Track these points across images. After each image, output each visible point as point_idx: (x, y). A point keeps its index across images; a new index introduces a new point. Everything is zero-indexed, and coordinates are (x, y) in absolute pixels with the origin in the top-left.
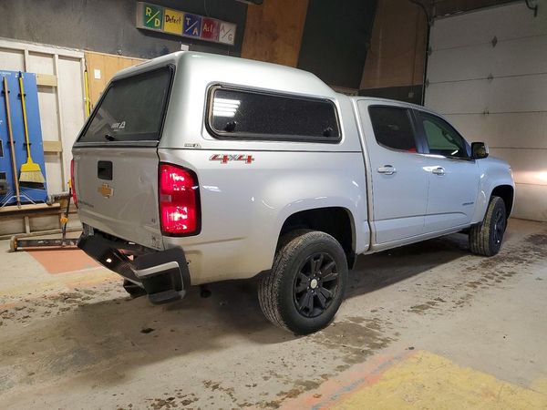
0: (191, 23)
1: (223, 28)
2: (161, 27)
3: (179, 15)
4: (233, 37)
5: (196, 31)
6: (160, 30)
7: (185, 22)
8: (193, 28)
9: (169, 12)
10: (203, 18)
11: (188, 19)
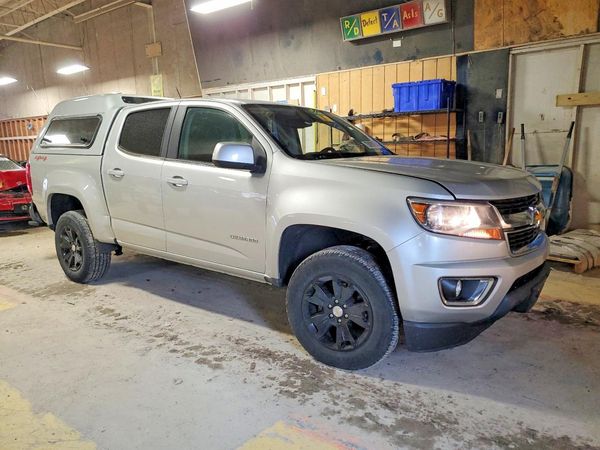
0: (389, 17)
1: (428, 7)
2: (360, 34)
3: (373, 15)
4: (443, 12)
5: (395, 23)
6: (360, 37)
7: (381, 18)
8: (392, 21)
9: (365, 17)
10: (398, 6)
11: (385, 15)
